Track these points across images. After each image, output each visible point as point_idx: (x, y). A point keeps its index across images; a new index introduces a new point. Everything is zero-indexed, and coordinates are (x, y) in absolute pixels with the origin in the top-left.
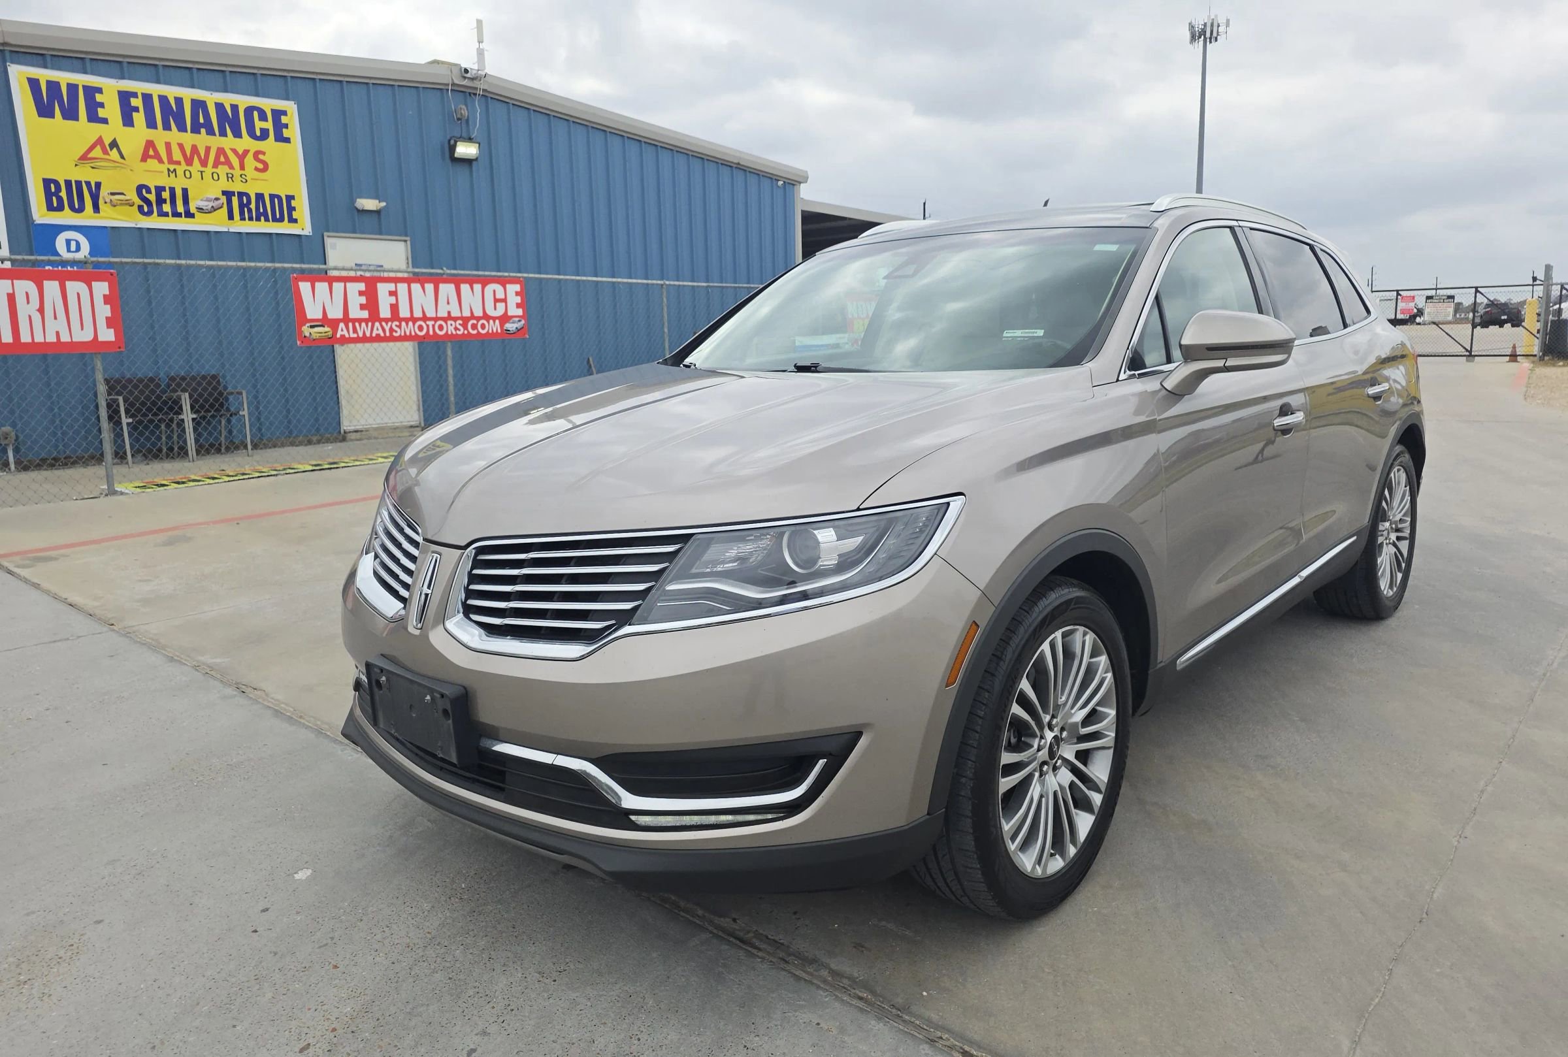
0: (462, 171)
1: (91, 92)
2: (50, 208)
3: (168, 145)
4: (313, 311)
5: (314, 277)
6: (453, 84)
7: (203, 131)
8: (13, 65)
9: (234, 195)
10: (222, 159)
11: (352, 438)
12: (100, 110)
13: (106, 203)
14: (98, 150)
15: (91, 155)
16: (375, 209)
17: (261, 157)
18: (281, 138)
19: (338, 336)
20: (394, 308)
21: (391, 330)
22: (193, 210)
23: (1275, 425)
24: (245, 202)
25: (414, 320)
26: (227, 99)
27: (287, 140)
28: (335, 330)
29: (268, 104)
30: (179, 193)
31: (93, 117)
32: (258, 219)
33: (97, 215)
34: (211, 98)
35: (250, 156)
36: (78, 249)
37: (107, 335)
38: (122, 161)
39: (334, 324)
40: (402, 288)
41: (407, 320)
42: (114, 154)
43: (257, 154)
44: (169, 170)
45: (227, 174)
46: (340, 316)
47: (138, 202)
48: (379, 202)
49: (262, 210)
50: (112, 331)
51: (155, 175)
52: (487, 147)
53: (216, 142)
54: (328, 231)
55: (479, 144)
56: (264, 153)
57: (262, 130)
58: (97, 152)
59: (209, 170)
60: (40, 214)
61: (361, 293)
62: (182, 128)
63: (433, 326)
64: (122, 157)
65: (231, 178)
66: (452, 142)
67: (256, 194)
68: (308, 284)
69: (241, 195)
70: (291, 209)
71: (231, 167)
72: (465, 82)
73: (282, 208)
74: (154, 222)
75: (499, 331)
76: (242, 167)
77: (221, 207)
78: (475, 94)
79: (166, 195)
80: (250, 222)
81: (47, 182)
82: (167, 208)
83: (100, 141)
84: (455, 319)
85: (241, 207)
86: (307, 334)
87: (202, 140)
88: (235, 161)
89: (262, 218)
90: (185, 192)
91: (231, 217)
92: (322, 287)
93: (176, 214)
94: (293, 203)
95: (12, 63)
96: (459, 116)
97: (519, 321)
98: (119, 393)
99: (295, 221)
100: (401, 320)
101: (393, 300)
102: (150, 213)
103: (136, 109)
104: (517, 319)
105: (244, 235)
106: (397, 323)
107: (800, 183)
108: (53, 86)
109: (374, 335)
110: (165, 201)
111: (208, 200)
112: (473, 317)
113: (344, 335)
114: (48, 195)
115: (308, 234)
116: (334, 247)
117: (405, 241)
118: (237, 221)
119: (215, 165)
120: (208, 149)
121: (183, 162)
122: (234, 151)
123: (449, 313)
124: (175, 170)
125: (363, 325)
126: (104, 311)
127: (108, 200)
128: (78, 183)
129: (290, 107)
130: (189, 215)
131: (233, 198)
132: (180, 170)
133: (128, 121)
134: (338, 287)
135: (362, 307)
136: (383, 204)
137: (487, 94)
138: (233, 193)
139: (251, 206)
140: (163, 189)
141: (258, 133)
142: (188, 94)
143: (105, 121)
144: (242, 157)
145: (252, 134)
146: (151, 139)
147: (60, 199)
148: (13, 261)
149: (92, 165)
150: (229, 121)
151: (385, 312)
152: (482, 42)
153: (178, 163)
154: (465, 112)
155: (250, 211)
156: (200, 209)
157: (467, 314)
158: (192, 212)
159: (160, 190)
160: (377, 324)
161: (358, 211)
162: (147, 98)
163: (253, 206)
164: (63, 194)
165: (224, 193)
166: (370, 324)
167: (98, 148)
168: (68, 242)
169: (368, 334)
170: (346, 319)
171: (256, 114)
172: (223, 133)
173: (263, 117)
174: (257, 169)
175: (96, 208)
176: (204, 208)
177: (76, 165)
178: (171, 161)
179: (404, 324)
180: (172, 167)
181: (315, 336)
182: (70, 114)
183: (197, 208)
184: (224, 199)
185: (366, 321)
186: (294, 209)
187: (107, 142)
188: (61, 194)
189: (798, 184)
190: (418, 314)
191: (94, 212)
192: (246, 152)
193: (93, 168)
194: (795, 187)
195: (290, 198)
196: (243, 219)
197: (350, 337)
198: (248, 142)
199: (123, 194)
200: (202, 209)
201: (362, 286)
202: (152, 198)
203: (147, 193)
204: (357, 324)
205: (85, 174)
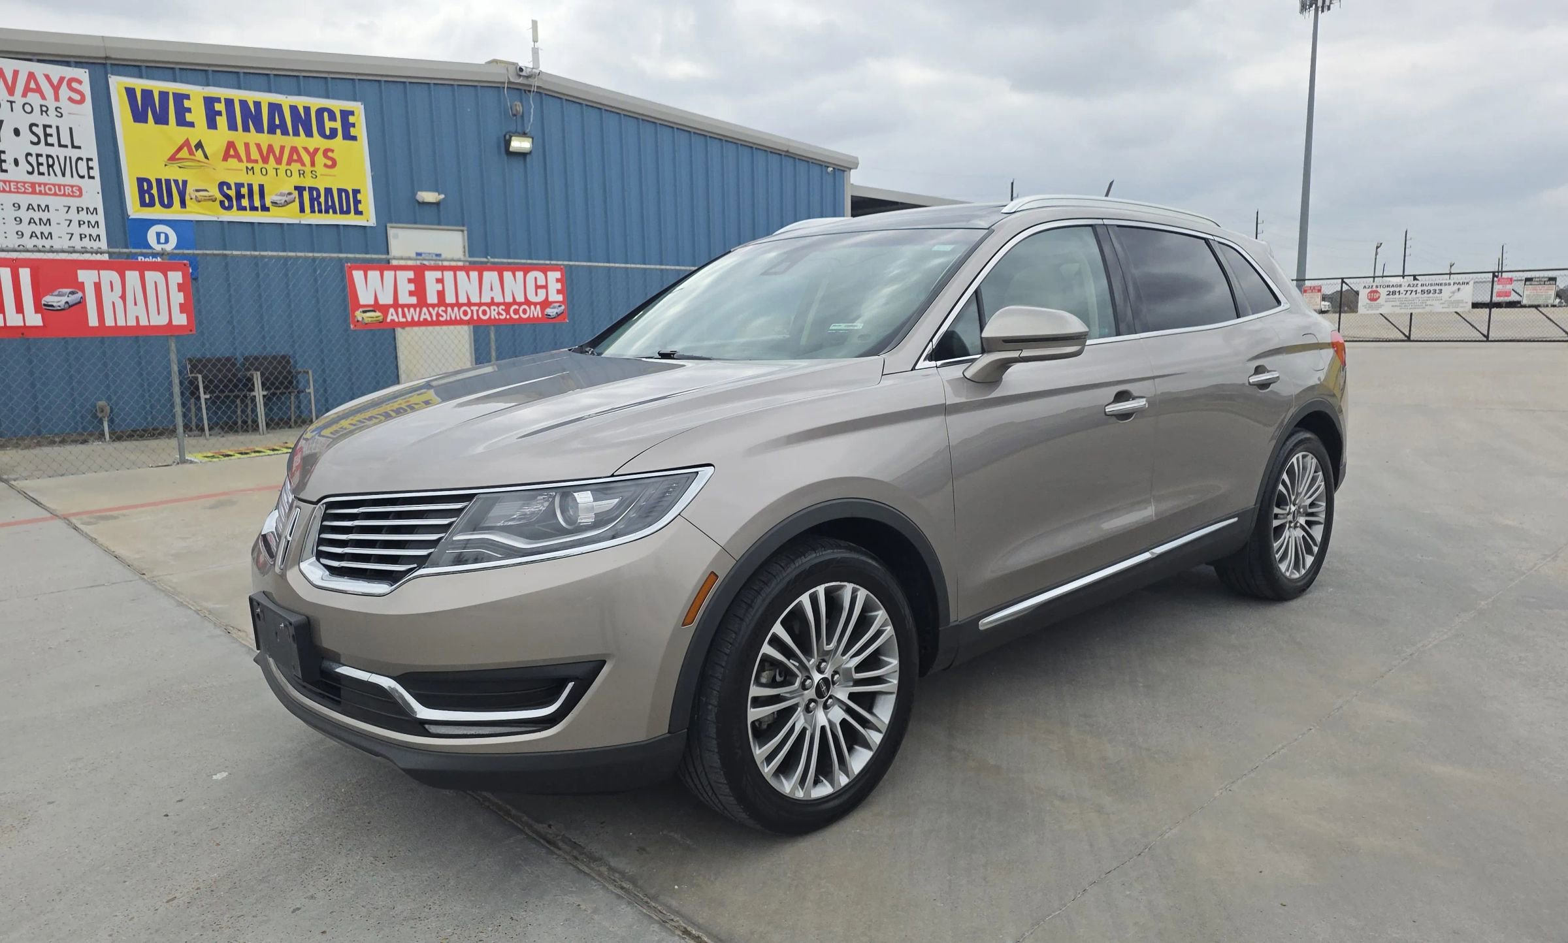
0: (517, 164)
1: (180, 98)
2: (143, 204)
3: (247, 145)
4: (365, 298)
5: (366, 266)
6: (509, 82)
7: (278, 131)
8: (112, 76)
9: (305, 190)
10: (295, 157)
12: (187, 115)
13: (191, 199)
14: (185, 151)
15: (179, 156)
16: (434, 201)
17: (330, 154)
18: (348, 137)
19: (389, 320)
20: (441, 294)
21: (438, 315)
22: (268, 204)
23: (1107, 410)
24: (315, 196)
25: (458, 305)
26: (301, 101)
27: (354, 138)
28: (386, 315)
29: (337, 105)
30: (256, 189)
31: (182, 122)
32: (327, 212)
33: (184, 210)
34: (286, 101)
35: (320, 153)
36: (167, 241)
37: (180, 319)
38: (206, 160)
39: (384, 309)
40: (449, 275)
41: (452, 306)
42: (199, 153)
43: (326, 151)
44: (247, 168)
45: (299, 171)
46: (390, 301)
47: (220, 197)
48: (439, 194)
49: (330, 204)
50: (184, 316)
51: (235, 173)
52: (541, 142)
53: (290, 141)
54: (391, 222)
55: (533, 138)
56: (332, 151)
57: (331, 129)
58: (184, 153)
59: (283, 167)
60: (134, 210)
61: (410, 281)
62: (259, 129)
63: (478, 311)
64: (206, 157)
65: (303, 174)
66: (507, 137)
67: (325, 189)
68: (361, 273)
69: (311, 189)
70: (357, 202)
71: (303, 164)
72: (520, 80)
73: (348, 201)
74: (234, 216)
75: (540, 316)
76: (313, 164)
77: (294, 201)
78: (530, 91)
79: (244, 191)
80: (320, 215)
81: (140, 181)
82: (245, 202)
83: (187, 143)
84: (498, 305)
85: (312, 200)
86: (360, 319)
87: (278, 139)
88: (306, 158)
89: (331, 211)
90: (261, 187)
91: (302, 210)
92: (374, 275)
93: (253, 208)
94: (359, 197)
95: (112, 74)
96: (514, 112)
97: (560, 306)
98: (200, 372)
99: (361, 213)
100: (447, 305)
101: (439, 287)
102: (230, 208)
103: (220, 113)
104: (558, 304)
105: (314, 226)
106: (443, 308)
107: (850, 169)
108: (147, 94)
109: (421, 319)
110: (243, 196)
111: (282, 195)
112: (515, 302)
113: (394, 320)
114: (142, 192)
115: (372, 225)
116: (396, 237)
117: (462, 231)
118: (308, 214)
119: (289, 163)
120: (282, 148)
121: (260, 161)
122: (306, 149)
123: (492, 298)
124: (253, 168)
125: (412, 310)
126: (178, 298)
127: (194, 197)
128: (168, 181)
129: (358, 107)
130: (265, 208)
131: (304, 192)
132: (257, 167)
133: (212, 124)
134: (389, 275)
135: (411, 293)
136: (442, 196)
137: (541, 91)
138: (304, 188)
139: (320, 200)
140: (242, 185)
141: (328, 133)
142: (266, 98)
143: (192, 125)
144: (313, 155)
145: (322, 133)
146: (231, 140)
147: (152, 197)
148: (110, 254)
149: (179, 165)
150: (302, 122)
151: (432, 298)
152: (537, 42)
153: (256, 161)
154: (520, 109)
155: (319, 204)
156: (274, 203)
157: (509, 299)
158: (267, 206)
159: (239, 186)
160: (425, 310)
161: (419, 203)
162: (229, 103)
163: (322, 200)
164: (155, 191)
165: (296, 188)
166: (418, 309)
167: (185, 149)
168: (158, 234)
169: (416, 319)
170: (396, 305)
171: (326, 114)
172: (296, 133)
173: (332, 117)
174: (326, 166)
175: (183, 204)
176: (278, 202)
177: (166, 165)
178: (249, 160)
179: (449, 309)
180: (250, 166)
181: (366, 321)
182: (162, 119)
183: (272, 202)
184: (296, 193)
185: (414, 306)
186: (360, 202)
187: (193, 143)
188: (152, 192)
189: (848, 171)
190: (463, 300)
191: (182, 207)
192: (316, 150)
193: (180, 167)
194: (845, 173)
195: (356, 192)
196: (313, 211)
197: (399, 322)
198: (317, 141)
199: (206, 190)
200: (276, 203)
201: (411, 274)
202: (232, 196)
203: (227, 189)
204: (406, 310)
205: (173, 173)
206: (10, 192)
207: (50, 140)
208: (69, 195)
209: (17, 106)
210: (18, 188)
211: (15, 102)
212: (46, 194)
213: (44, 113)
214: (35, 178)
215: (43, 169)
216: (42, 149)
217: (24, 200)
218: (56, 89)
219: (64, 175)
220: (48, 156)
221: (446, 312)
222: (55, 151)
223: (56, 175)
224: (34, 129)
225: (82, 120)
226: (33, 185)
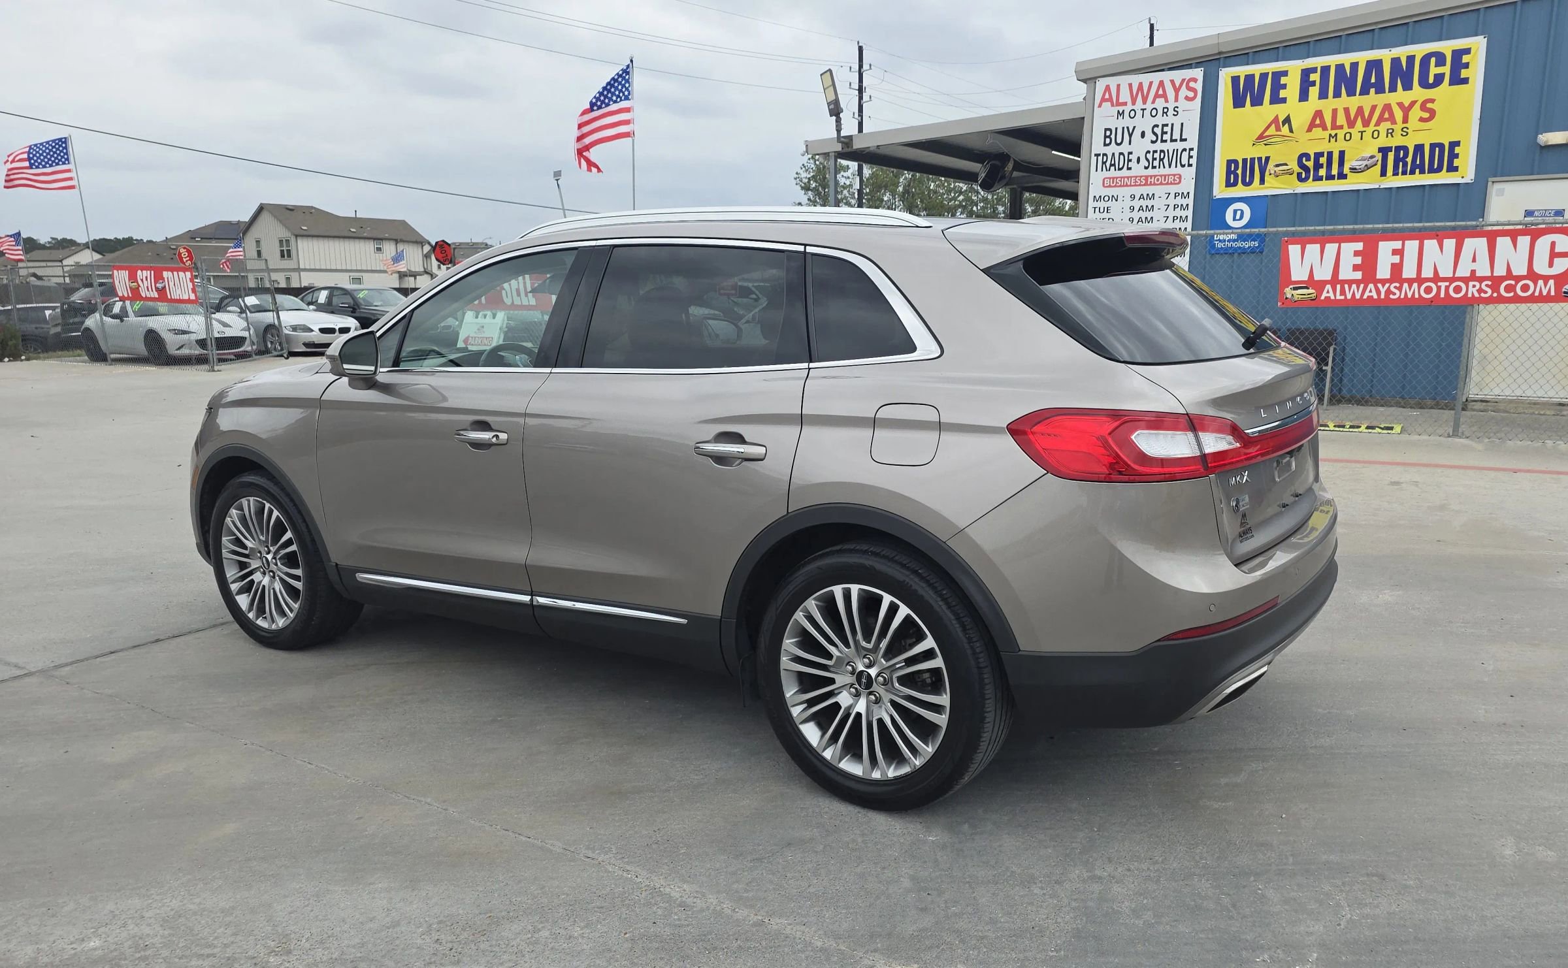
1: (1278, 76)
2: (1229, 184)
3: (1335, 111)
4: (1298, 273)
5: (1303, 240)
7: (1372, 91)
8: (1222, 69)
9: (1391, 151)
10: (1386, 115)
11: (1475, 407)
12: (1282, 91)
13: (1271, 174)
14: (1273, 129)
15: (1266, 134)
16: (1564, 142)
17: (1429, 105)
18: (1457, 81)
19: (1323, 298)
20: (1397, 269)
21: (1388, 292)
22: (1346, 171)
24: (1401, 156)
25: (1420, 280)
26: (1405, 52)
27: (1465, 81)
28: (1320, 292)
29: (1447, 47)
30: (1336, 157)
31: (1276, 99)
32: (1414, 172)
33: (1263, 186)
34: (1385, 55)
35: (1417, 106)
36: (1241, 217)
38: (1290, 134)
39: (1320, 285)
40: (1412, 245)
41: (1410, 282)
42: (1286, 128)
43: (1425, 104)
44: (1330, 135)
45: (1388, 130)
46: (1328, 277)
47: (1297, 169)
49: (1418, 162)
51: (1317, 142)
53: (1393, 98)
54: (1495, 176)
56: (1433, 101)
57: (1436, 76)
58: (1272, 131)
59: (1372, 127)
60: (1221, 191)
61: (1357, 253)
62: (1351, 92)
63: (1447, 288)
64: (1291, 131)
65: (1391, 133)
67: (1416, 146)
68: (1299, 247)
69: (1397, 149)
70: (1453, 156)
71: (1394, 122)
73: (1444, 156)
74: (1311, 187)
75: (1553, 293)
76: (1405, 120)
77: (1376, 165)
79: (1323, 160)
80: (1404, 176)
82: (1322, 172)
83: (1276, 120)
84: (1481, 280)
85: (1397, 160)
86: (1289, 296)
87: (1374, 98)
88: (1399, 115)
89: (1417, 171)
90: (1342, 154)
91: (1383, 173)
92: (1313, 249)
93: (1330, 177)
94: (1457, 150)
95: (1222, 67)
99: (1457, 169)
100: (1402, 281)
101: (1396, 259)
102: (1306, 179)
103: (1313, 84)
105: (1396, 190)
106: (1398, 284)
108: (1250, 79)
109: (1365, 297)
110: (1321, 166)
111: (1363, 159)
112: (1509, 275)
113: (1330, 297)
114: (1229, 172)
115: (1469, 182)
116: (1500, 192)
118: (1390, 177)
119: (1378, 123)
120: (1374, 108)
121: (1346, 126)
122: (1400, 105)
123: (1473, 272)
124: (1336, 135)
125: (1354, 286)
127: (1272, 172)
128: (1253, 160)
129: (1479, 42)
130: (1342, 176)
131: (1389, 153)
132: (1341, 133)
133: (1304, 96)
134: (1331, 248)
135: (1356, 268)
138: (1390, 149)
139: (1407, 160)
140: (1322, 154)
141: (1431, 80)
142: (1362, 57)
143: (1284, 100)
144: (1406, 110)
145: (1424, 83)
146: (1319, 109)
147: (1236, 176)
149: (1265, 142)
150: (1402, 74)
151: (1383, 272)
153: (1341, 127)
155: (1405, 164)
156: (1353, 170)
157: (1500, 271)
158: (1345, 173)
159: (1319, 155)
160: (1371, 286)
161: (1539, 147)
162: (1325, 70)
163: (1409, 160)
164: (1239, 172)
165: (1381, 150)
166: (1362, 286)
167: (1273, 126)
168: (1235, 212)
169: (1358, 296)
171: (1433, 60)
172: (1393, 89)
173: (1441, 62)
174: (1421, 119)
175: (1262, 181)
176: (1357, 167)
177: (1254, 144)
178: (1334, 127)
179: (1406, 285)
180: (1333, 133)
181: (1297, 297)
182: (1257, 100)
183: (1350, 169)
184: (1380, 156)
185: (1358, 282)
186: (1457, 156)
187: (1281, 119)
190: (1427, 273)
191: (1261, 184)
192: (1413, 103)
193: (1266, 145)
195: (1454, 145)
196: (1397, 173)
197: (1337, 299)
198: (1418, 93)
199: (1286, 165)
200: (1355, 169)
201: (1359, 246)
202: (1311, 165)
203: (1306, 161)
204: (1346, 286)
205: (1260, 152)
206: (1131, 185)
207: (1165, 137)
208: (1171, 184)
209: (1147, 113)
210: (1136, 182)
211: (1145, 109)
212: (1155, 184)
213: (1165, 114)
214: (1150, 172)
215: (1156, 163)
216: (1159, 146)
217: (1138, 191)
218: (1177, 90)
219: (1170, 167)
220: (1162, 151)
221: (1400, 289)
222: (1164, 146)
223: (1164, 167)
224: (1156, 129)
225: (1190, 115)
226: (1147, 177)
